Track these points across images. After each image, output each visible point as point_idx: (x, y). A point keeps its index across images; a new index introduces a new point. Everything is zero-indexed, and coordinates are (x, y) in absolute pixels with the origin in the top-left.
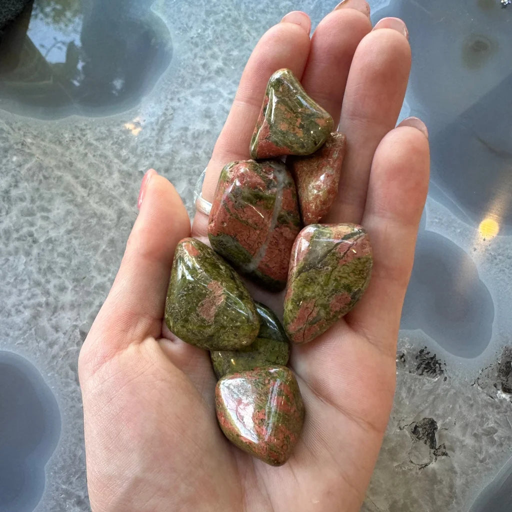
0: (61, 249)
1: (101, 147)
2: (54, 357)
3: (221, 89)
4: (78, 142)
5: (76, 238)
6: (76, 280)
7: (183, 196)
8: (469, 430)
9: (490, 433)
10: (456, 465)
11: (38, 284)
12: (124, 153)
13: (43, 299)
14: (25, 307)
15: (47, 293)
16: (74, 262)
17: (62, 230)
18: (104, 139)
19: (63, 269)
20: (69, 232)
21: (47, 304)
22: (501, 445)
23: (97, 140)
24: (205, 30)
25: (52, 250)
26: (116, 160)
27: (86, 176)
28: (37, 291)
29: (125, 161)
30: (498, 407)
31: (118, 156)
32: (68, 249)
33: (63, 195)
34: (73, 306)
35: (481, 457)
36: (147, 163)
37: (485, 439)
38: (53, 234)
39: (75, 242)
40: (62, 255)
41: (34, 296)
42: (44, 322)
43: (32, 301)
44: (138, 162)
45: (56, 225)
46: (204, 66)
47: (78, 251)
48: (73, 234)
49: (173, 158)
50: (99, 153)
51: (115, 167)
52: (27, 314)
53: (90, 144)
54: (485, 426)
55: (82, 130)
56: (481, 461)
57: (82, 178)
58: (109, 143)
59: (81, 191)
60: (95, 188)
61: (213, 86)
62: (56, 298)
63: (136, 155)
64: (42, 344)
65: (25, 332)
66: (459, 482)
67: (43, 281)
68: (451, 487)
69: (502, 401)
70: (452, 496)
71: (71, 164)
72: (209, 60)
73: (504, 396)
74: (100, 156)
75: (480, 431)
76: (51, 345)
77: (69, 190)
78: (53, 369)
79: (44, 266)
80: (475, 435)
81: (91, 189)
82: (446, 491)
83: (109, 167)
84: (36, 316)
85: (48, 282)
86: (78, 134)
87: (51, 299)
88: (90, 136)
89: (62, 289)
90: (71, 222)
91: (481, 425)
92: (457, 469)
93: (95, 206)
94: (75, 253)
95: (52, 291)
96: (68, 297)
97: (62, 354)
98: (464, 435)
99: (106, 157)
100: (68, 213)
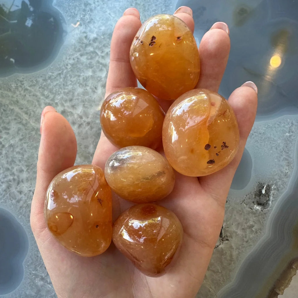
0: (18, 150)
1: (33, 90)
2: (21, 207)
3: (97, 51)
4: (20, 89)
5: (25, 143)
7: (81, 114)
8: (240, 226)
10: (233, 245)
11: (8, 169)
12: (46, 93)
13: (11, 178)
14: (2, 183)
15: (13, 174)
16: (25, 156)
17: (17, 139)
18: (34, 85)
19: (20, 161)
20: (21, 140)
21: (14, 179)
23: (30, 86)
24: (84, 16)
25: (13, 151)
26: (42, 98)
27: (27, 108)
28: (8, 173)
29: (47, 97)
30: (255, 214)
32: (22, 149)
33: (15, 119)
34: (27, 180)
36: (59, 97)
38: (12, 142)
39: (25, 145)
40: (18, 153)
41: (6, 176)
42: (13, 190)
43: (6, 179)
44: (54, 97)
46: (86, 37)
47: (27, 150)
48: (23, 141)
49: (73, 93)
50: (32, 94)
51: (42, 101)
52: (4, 186)
53: (27, 89)
54: (248, 224)
55: (21, 81)
56: (247, 242)
57: (25, 110)
58: (37, 88)
61: (92, 49)
62: (18, 177)
63: (53, 93)
64: (14, 201)
65: (4, 196)
66: (235, 253)
67: (10, 168)
68: (231, 256)
69: (257, 210)
70: (231, 260)
71: (18, 102)
72: (89, 34)
73: (258, 208)
74: (33, 95)
75: (246, 227)
76: (18, 201)
77: (18, 116)
78: (21, 213)
79: (10, 160)
80: (243, 229)
82: (228, 258)
83: (38, 101)
84: (9, 187)
85: (13, 168)
86: (19, 84)
87: (16, 177)
88: (26, 85)
89: (21, 171)
90: (21, 135)
91: (246, 223)
93: (33, 124)
94: (25, 151)
95: (16, 173)
96: (24, 175)
97: (25, 205)
98: (237, 229)
99: (36, 96)
100: (19, 129)
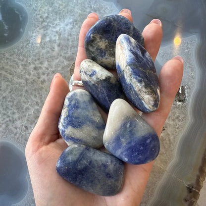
0: (9, 99)
1: (12, 58)
2: (18, 138)
3: (50, 24)
4: (3, 59)
5: (13, 94)
6: (18, 109)
7: (47, 67)
9: (178, 118)
10: (169, 132)
11: (5, 114)
12: (21, 58)
13: (8, 119)
14: (2, 124)
15: (8, 116)
16: (15, 103)
17: (7, 92)
18: (13, 55)
19: (12, 106)
20: (10, 92)
21: (10, 120)
22: (183, 120)
24: (37, 4)
26: (19, 61)
27: (10, 70)
28: (5, 117)
29: (23, 60)
30: (178, 108)
31: (19, 59)
32: (12, 98)
33: (4, 80)
34: (19, 119)
35: (177, 127)
36: (31, 59)
37: (177, 120)
38: (4, 95)
39: (13, 96)
40: (10, 101)
41: (4, 119)
42: (11, 127)
43: (4, 121)
44: (27, 59)
45: (5, 91)
46: (41, 17)
48: (11, 93)
50: (12, 60)
51: (20, 64)
52: (4, 126)
53: (8, 58)
54: (176, 116)
55: (3, 54)
56: (178, 128)
57: (9, 72)
58: (15, 56)
59: (10, 77)
60: (15, 73)
61: (46, 24)
62: (12, 118)
63: (26, 57)
64: (12, 135)
65: (5, 133)
66: (172, 138)
67: (6, 113)
68: (170, 140)
69: (179, 105)
70: (170, 143)
71: (3, 68)
73: (179, 103)
74: (13, 61)
75: (175, 118)
76: (16, 134)
77: (5, 77)
78: (19, 142)
79: (5, 107)
80: (173, 120)
81: (13, 74)
82: (168, 142)
83: (17, 64)
85: (8, 112)
86: (3, 56)
87: (11, 118)
88: (7, 55)
89: (14, 113)
90: (9, 88)
91: (174, 116)
92: (170, 133)
93: (16, 80)
94: (14, 99)
95: (10, 115)
96: (16, 116)
97: (20, 136)
98: (169, 121)
99: (15, 61)
100: (7, 85)
